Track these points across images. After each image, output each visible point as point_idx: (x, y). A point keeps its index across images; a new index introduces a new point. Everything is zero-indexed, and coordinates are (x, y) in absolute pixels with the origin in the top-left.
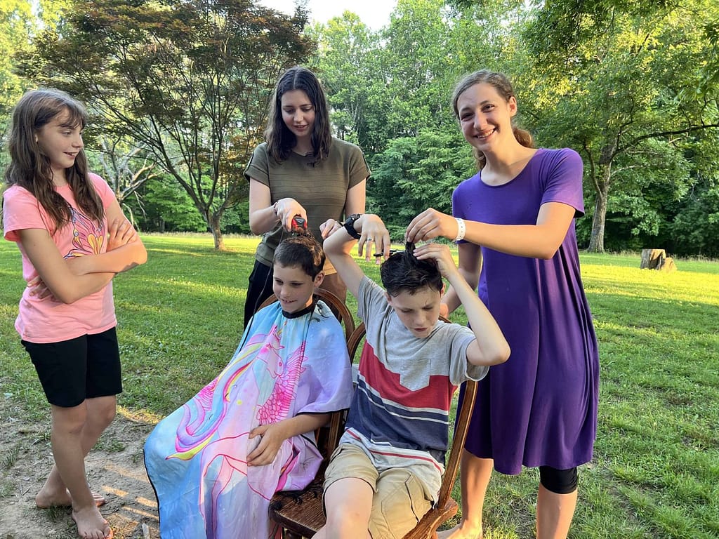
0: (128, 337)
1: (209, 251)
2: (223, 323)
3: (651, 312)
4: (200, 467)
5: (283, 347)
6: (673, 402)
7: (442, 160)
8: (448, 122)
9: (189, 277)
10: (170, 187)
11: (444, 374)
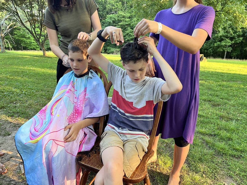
0: (9, 89)
1: (41, 56)
2: (48, 83)
3: (202, 75)
4: (42, 146)
5: (76, 90)
6: (214, 105)
7: (127, 23)
8: (128, 9)
9: (34, 66)
10: (23, 33)
11: (152, 100)
